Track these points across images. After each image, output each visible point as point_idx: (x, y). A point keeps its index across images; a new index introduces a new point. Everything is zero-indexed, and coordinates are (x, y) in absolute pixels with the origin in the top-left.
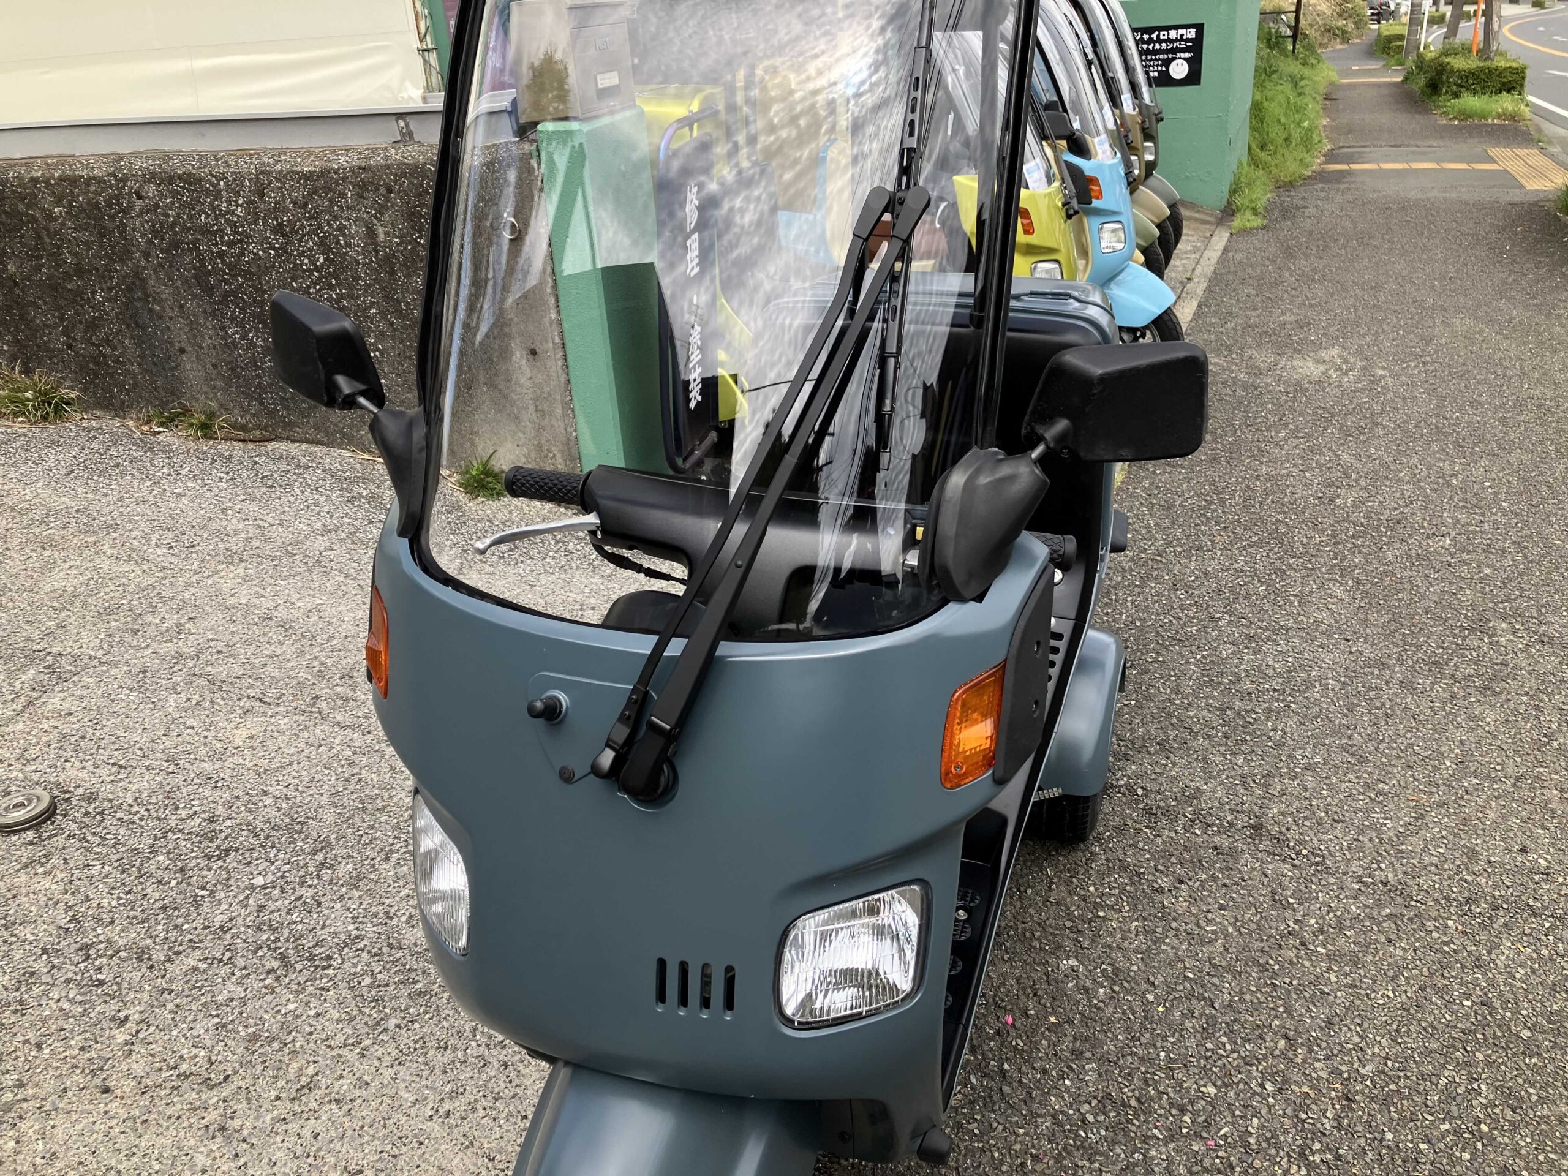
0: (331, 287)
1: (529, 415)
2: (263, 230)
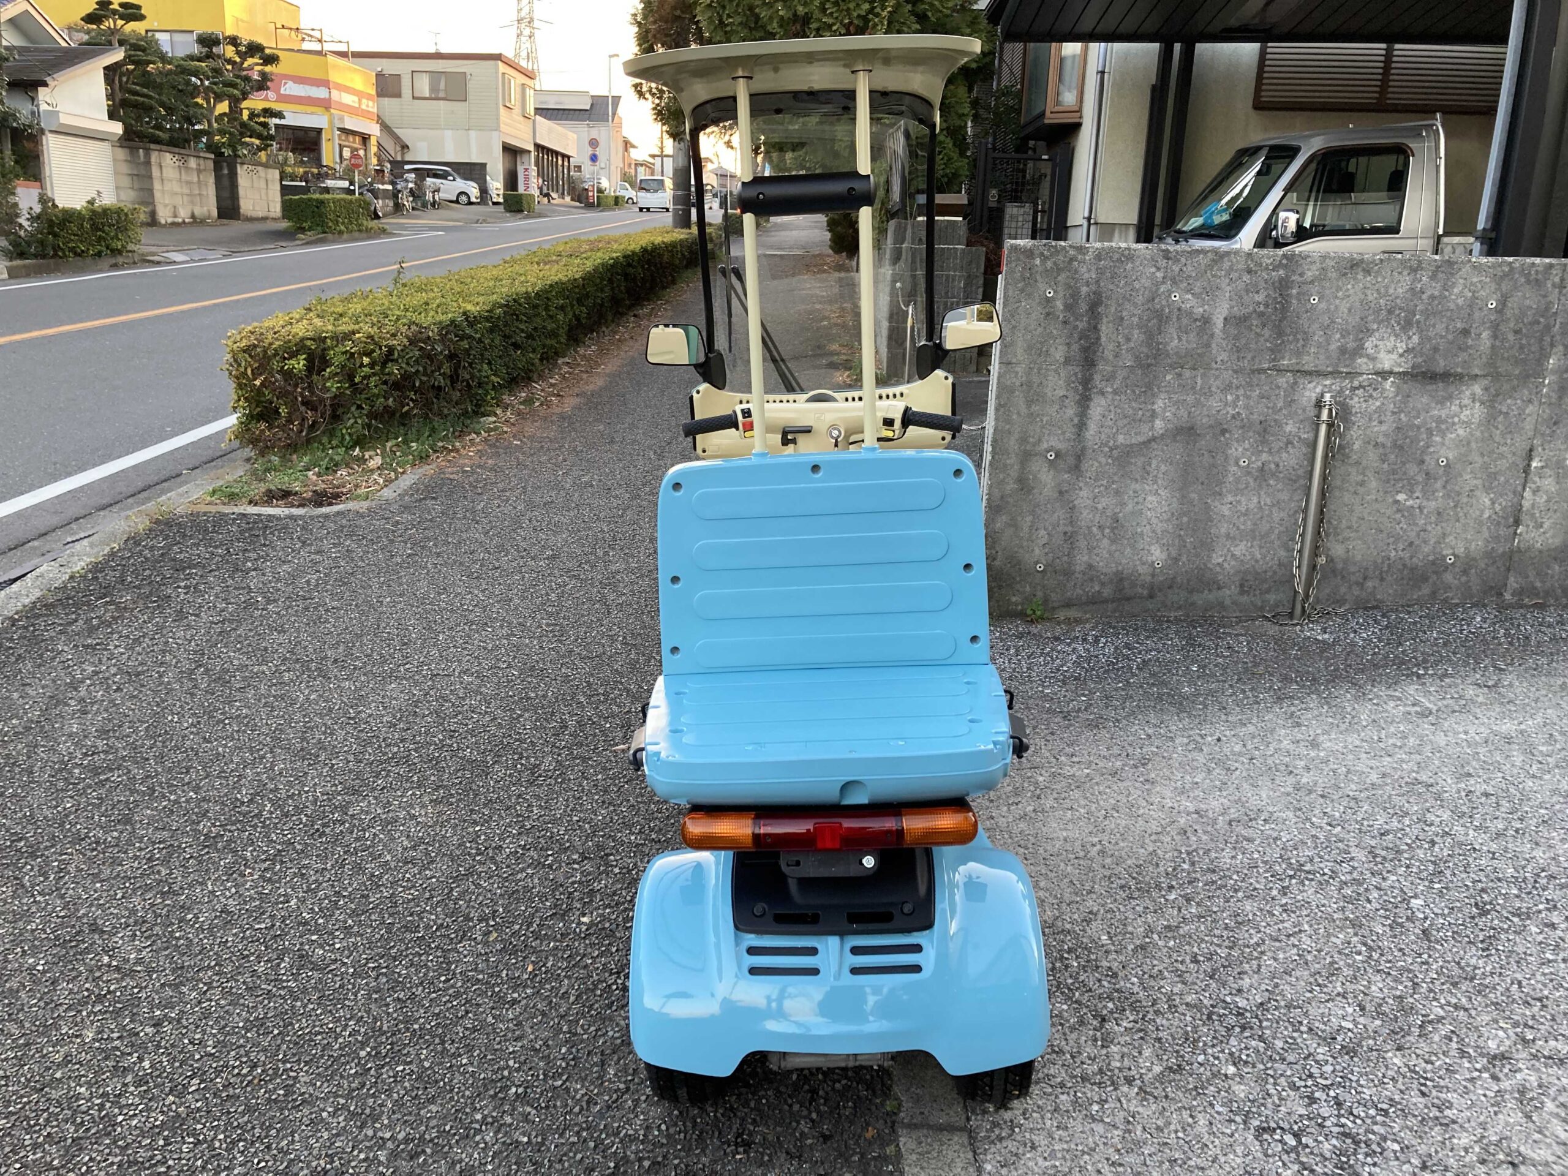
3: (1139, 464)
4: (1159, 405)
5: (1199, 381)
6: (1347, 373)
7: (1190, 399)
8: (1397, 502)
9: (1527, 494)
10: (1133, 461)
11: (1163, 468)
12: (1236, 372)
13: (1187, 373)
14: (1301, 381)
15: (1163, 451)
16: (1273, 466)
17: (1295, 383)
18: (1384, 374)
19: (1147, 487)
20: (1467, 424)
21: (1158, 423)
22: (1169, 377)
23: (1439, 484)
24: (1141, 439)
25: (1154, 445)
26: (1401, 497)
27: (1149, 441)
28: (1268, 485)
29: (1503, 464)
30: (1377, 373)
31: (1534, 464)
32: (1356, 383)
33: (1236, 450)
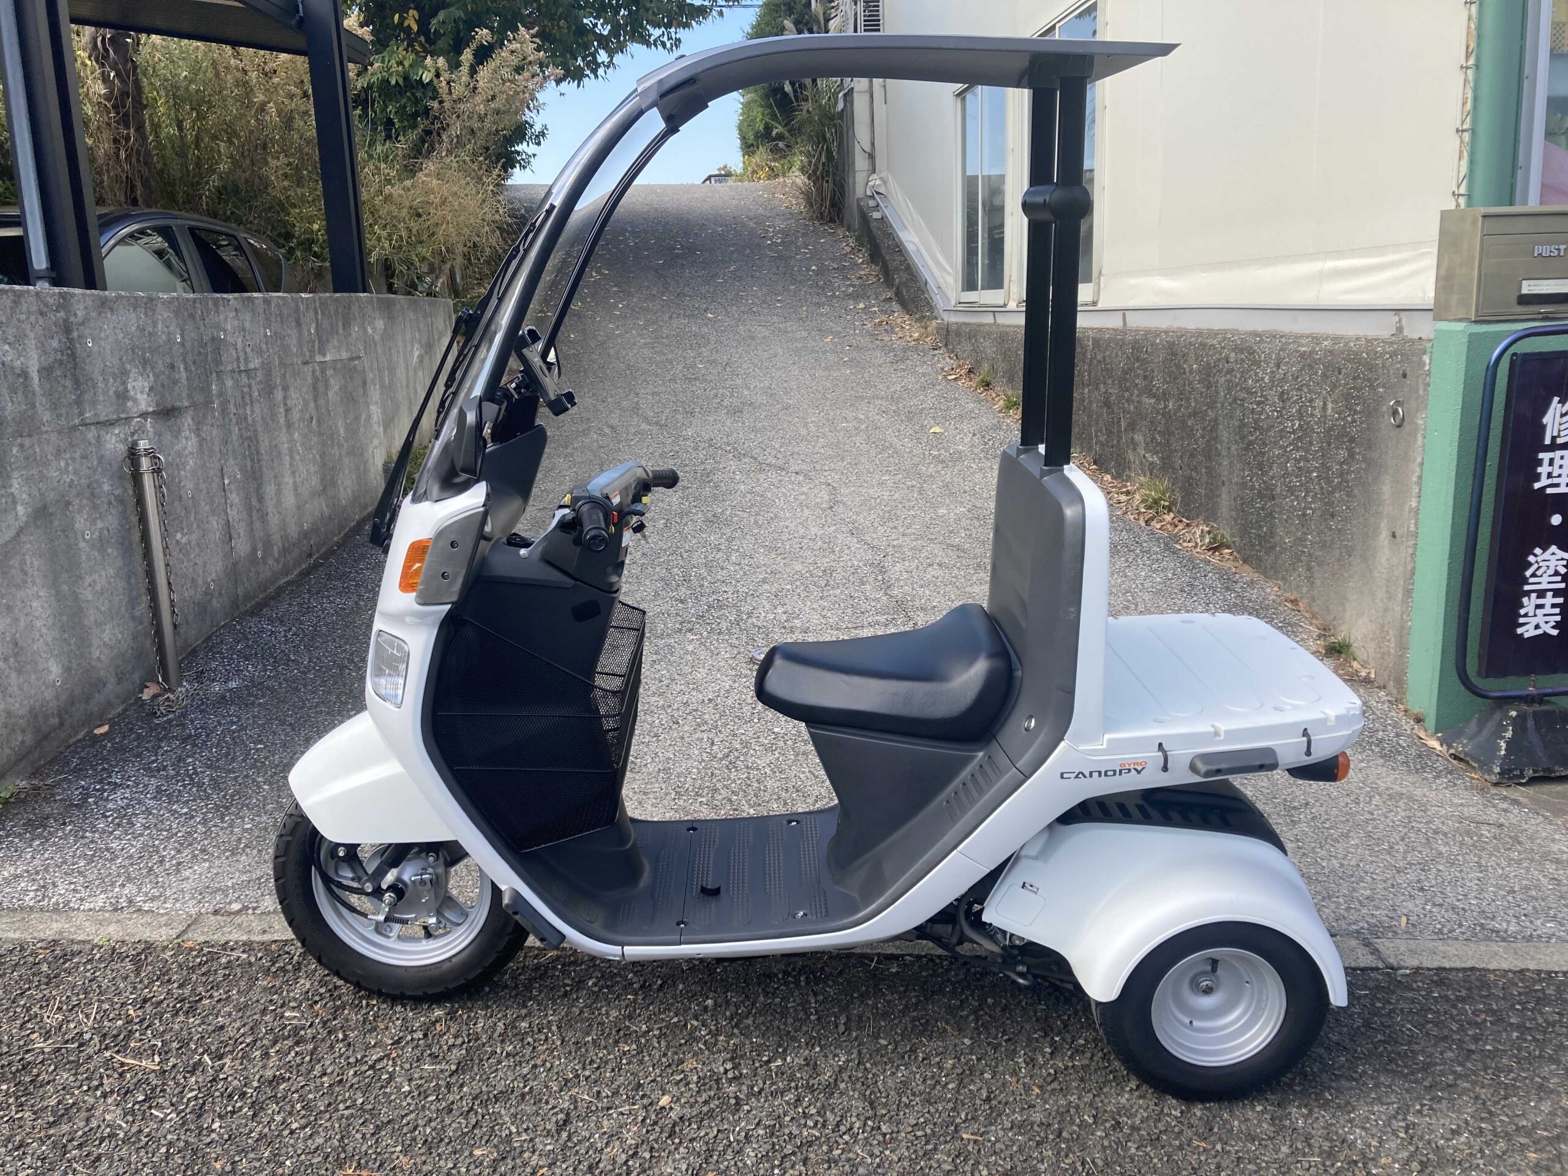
0: (1297, 449)
1: (1381, 594)
2: (1273, 395)
3: (17, 565)
4: (15, 484)
5: (37, 450)
6: (126, 419)
7: (34, 472)
8: (177, 541)
9: (229, 510)
10: (11, 563)
11: (36, 563)
12: (60, 432)
13: (27, 442)
14: (102, 433)
15: (31, 542)
16: (106, 532)
17: (99, 436)
18: (144, 415)
19: (30, 592)
20: (191, 453)
21: (20, 509)
22: (15, 450)
23: (192, 518)
24: (11, 533)
25: (24, 538)
26: (179, 536)
27: (18, 534)
28: (108, 555)
29: (214, 485)
30: (140, 416)
31: (226, 482)
32: (132, 430)
33: (81, 522)
